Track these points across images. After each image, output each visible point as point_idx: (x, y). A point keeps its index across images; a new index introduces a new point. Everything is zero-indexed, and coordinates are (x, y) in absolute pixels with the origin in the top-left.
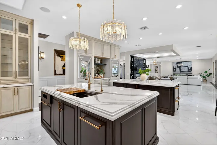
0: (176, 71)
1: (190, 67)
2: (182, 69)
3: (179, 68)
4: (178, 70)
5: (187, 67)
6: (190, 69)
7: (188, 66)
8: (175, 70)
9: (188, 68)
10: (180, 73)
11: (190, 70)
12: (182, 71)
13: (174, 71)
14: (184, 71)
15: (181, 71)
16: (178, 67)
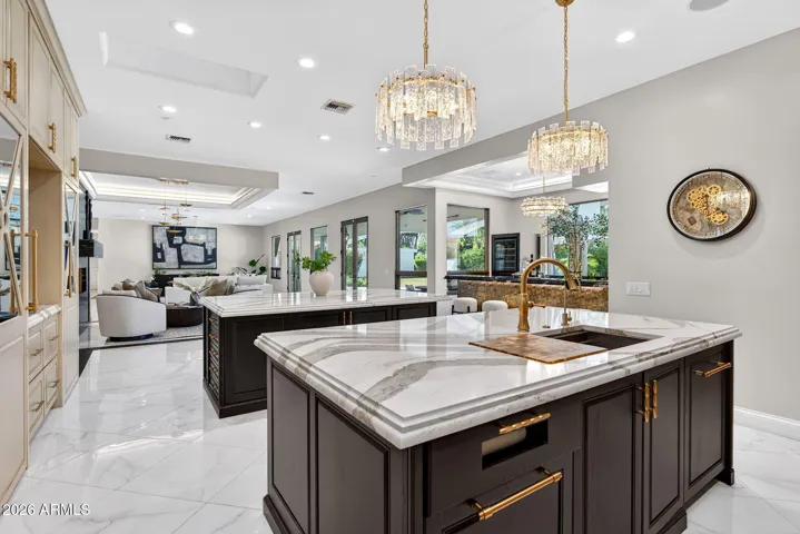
0: (163, 260)
1: (210, 247)
2: (186, 254)
3: (174, 251)
4: (171, 254)
5: (202, 248)
6: (210, 253)
7: (203, 245)
8: (159, 257)
9: (206, 251)
10: (179, 268)
11: (211, 257)
12: (185, 259)
13: (155, 259)
14: (193, 260)
15: (181, 262)
16: (171, 245)
